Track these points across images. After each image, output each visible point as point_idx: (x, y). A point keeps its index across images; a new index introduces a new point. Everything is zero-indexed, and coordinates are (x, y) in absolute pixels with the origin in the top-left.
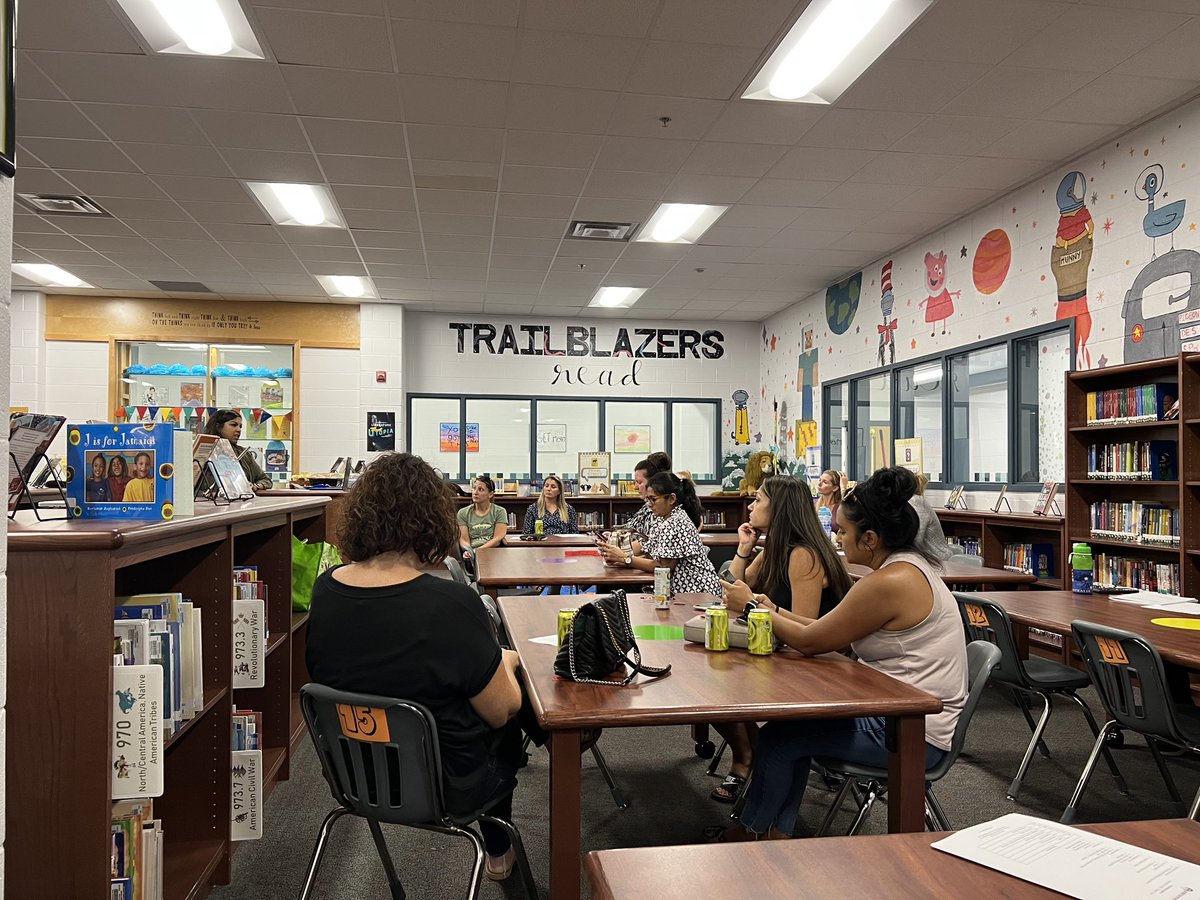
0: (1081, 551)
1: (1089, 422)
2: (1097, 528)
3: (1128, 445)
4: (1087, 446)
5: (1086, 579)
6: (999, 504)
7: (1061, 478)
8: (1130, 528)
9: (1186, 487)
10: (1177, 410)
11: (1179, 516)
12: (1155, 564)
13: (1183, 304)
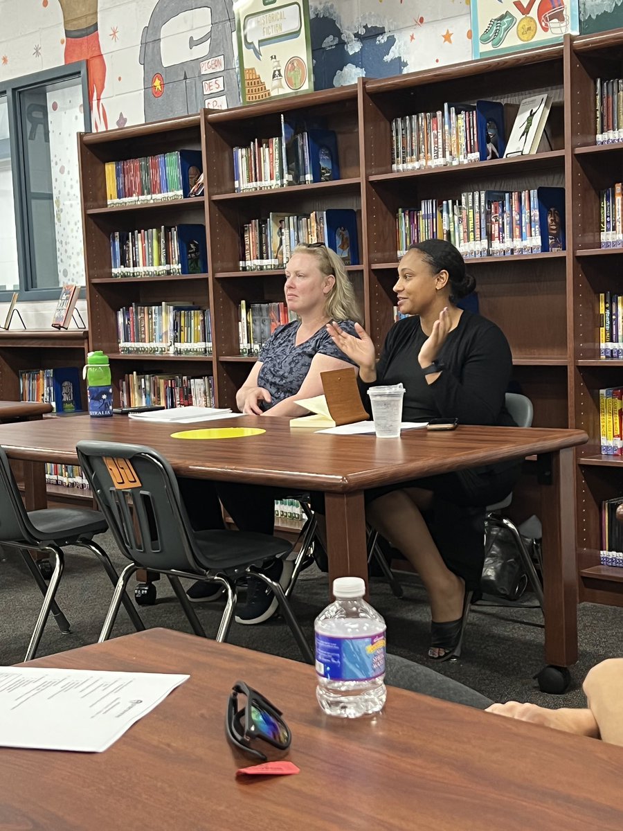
0: (96, 361)
1: (109, 202)
2: (126, 340)
3: (154, 230)
4: (109, 234)
5: (104, 397)
6: (9, 319)
7: (82, 282)
8: (161, 337)
9: (217, 280)
10: (202, 184)
11: (210, 317)
12: (189, 379)
13: (203, 49)
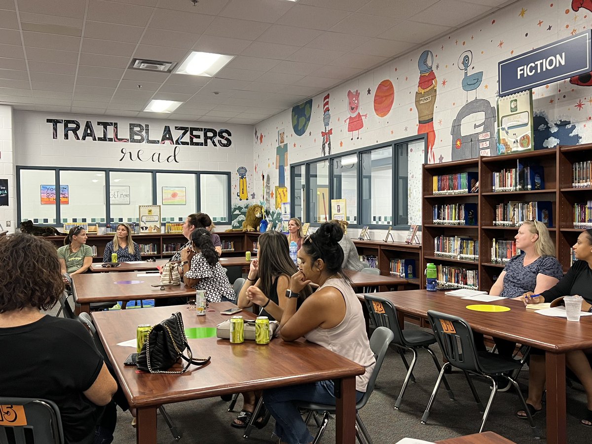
1: (434, 192)
2: (438, 251)
3: (454, 205)
4: (433, 205)
6: (387, 237)
7: (420, 223)
8: (454, 251)
9: (482, 229)
10: (478, 187)
11: (478, 244)
12: (466, 270)
13: (481, 129)
